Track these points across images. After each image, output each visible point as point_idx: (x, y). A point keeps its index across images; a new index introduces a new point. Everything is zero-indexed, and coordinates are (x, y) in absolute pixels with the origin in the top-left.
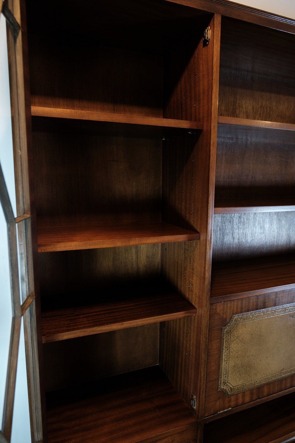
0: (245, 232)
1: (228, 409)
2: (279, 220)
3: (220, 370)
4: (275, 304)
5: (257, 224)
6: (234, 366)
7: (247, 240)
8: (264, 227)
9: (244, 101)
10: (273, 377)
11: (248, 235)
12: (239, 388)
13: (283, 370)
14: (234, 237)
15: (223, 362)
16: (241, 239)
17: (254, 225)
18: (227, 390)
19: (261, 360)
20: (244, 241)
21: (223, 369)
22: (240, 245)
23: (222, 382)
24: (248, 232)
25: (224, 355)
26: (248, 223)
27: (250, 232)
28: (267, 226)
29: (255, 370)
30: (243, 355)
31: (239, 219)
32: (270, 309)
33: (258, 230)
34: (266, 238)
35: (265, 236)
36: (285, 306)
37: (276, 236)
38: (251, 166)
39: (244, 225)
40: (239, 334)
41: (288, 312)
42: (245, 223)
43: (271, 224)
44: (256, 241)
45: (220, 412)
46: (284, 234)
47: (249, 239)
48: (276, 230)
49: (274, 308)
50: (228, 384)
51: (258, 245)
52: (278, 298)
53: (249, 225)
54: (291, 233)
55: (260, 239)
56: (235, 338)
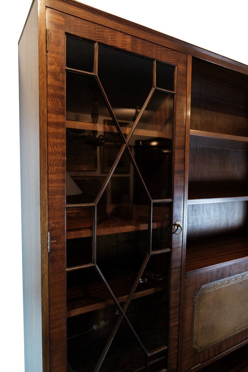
0: (197, 218)
1: (198, 365)
2: (220, 207)
3: (193, 332)
4: (230, 275)
5: (205, 211)
6: (202, 328)
7: (198, 224)
8: (210, 213)
9: (195, 117)
10: (229, 334)
11: (199, 220)
12: (206, 347)
13: (236, 328)
14: (189, 221)
15: (194, 326)
16: (194, 223)
17: (203, 212)
18: (197, 349)
19: (221, 321)
20: (196, 225)
21: (194, 332)
22: (193, 228)
23: (194, 342)
24: (199, 217)
25: (195, 319)
26: (199, 211)
27: (200, 217)
28: (212, 212)
29: (217, 330)
30: (209, 318)
31: (192, 208)
32: (226, 279)
33: (206, 216)
34: (211, 222)
35: (211, 220)
36: (237, 276)
37: (218, 221)
38: (200, 166)
39: (196, 212)
40: (206, 301)
41: (239, 281)
42: (197, 210)
43: (215, 210)
44: (205, 224)
45: (192, 369)
46: (224, 219)
47: (200, 223)
48: (218, 215)
49: (229, 278)
50: (198, 344)
51: (206, 228)
52: (232, 270)
53: (199, 212)
54: (228, 217)
55: (207, 223)
56: (203, 304)
